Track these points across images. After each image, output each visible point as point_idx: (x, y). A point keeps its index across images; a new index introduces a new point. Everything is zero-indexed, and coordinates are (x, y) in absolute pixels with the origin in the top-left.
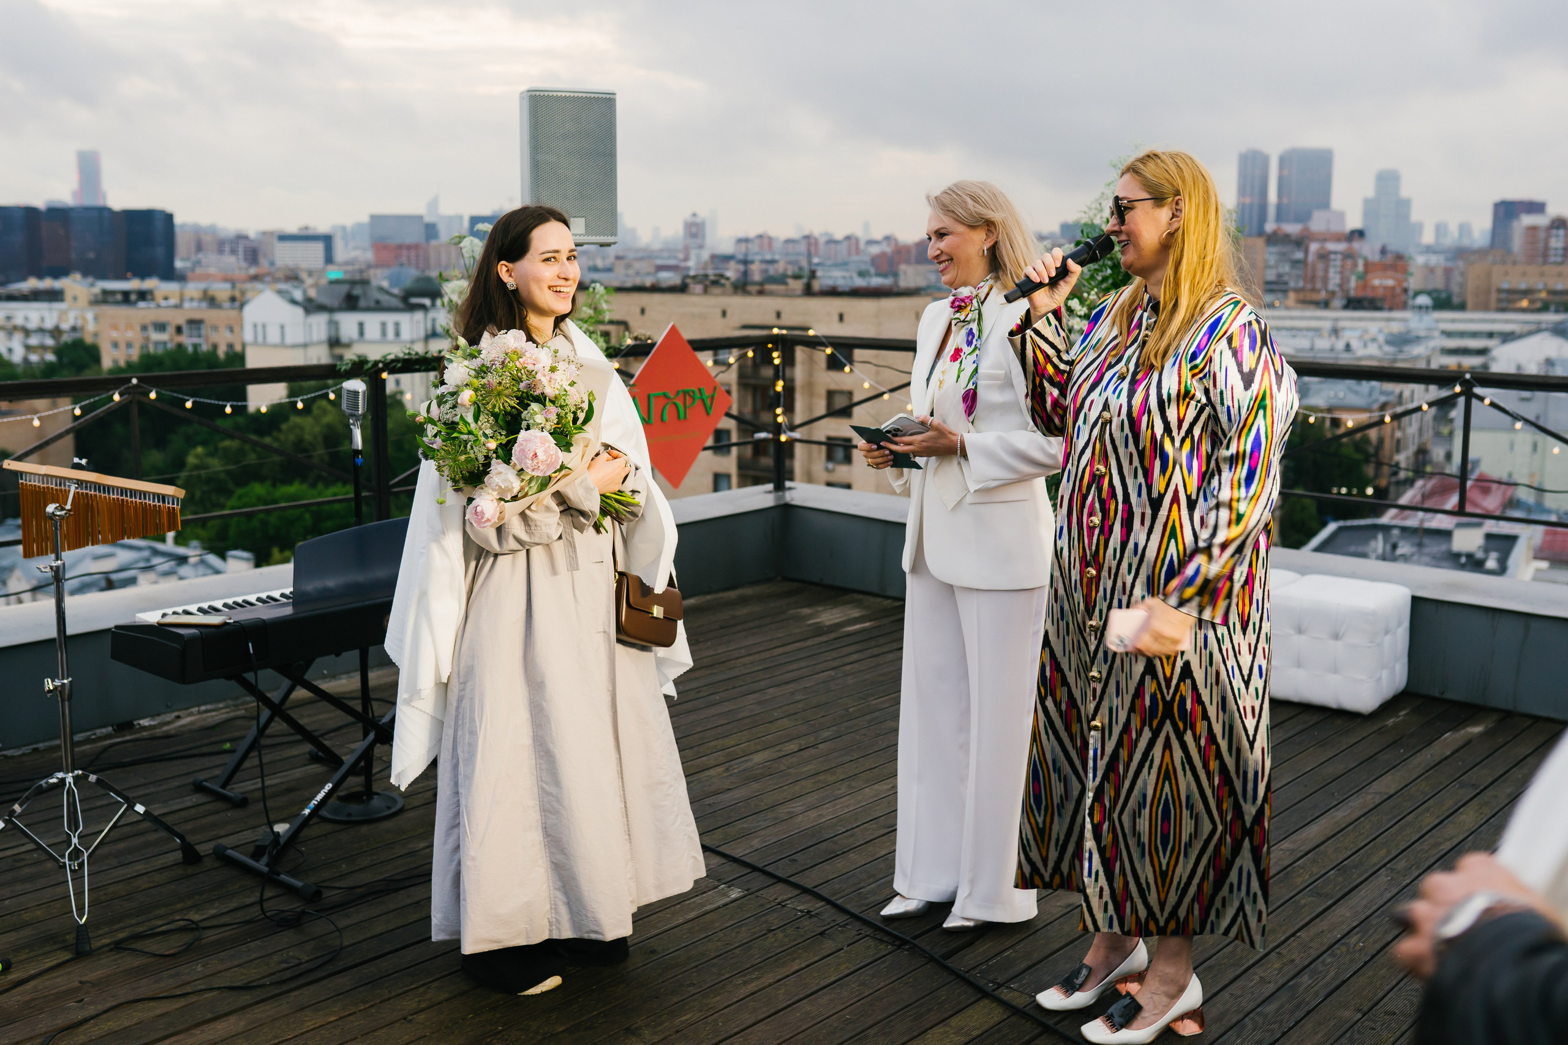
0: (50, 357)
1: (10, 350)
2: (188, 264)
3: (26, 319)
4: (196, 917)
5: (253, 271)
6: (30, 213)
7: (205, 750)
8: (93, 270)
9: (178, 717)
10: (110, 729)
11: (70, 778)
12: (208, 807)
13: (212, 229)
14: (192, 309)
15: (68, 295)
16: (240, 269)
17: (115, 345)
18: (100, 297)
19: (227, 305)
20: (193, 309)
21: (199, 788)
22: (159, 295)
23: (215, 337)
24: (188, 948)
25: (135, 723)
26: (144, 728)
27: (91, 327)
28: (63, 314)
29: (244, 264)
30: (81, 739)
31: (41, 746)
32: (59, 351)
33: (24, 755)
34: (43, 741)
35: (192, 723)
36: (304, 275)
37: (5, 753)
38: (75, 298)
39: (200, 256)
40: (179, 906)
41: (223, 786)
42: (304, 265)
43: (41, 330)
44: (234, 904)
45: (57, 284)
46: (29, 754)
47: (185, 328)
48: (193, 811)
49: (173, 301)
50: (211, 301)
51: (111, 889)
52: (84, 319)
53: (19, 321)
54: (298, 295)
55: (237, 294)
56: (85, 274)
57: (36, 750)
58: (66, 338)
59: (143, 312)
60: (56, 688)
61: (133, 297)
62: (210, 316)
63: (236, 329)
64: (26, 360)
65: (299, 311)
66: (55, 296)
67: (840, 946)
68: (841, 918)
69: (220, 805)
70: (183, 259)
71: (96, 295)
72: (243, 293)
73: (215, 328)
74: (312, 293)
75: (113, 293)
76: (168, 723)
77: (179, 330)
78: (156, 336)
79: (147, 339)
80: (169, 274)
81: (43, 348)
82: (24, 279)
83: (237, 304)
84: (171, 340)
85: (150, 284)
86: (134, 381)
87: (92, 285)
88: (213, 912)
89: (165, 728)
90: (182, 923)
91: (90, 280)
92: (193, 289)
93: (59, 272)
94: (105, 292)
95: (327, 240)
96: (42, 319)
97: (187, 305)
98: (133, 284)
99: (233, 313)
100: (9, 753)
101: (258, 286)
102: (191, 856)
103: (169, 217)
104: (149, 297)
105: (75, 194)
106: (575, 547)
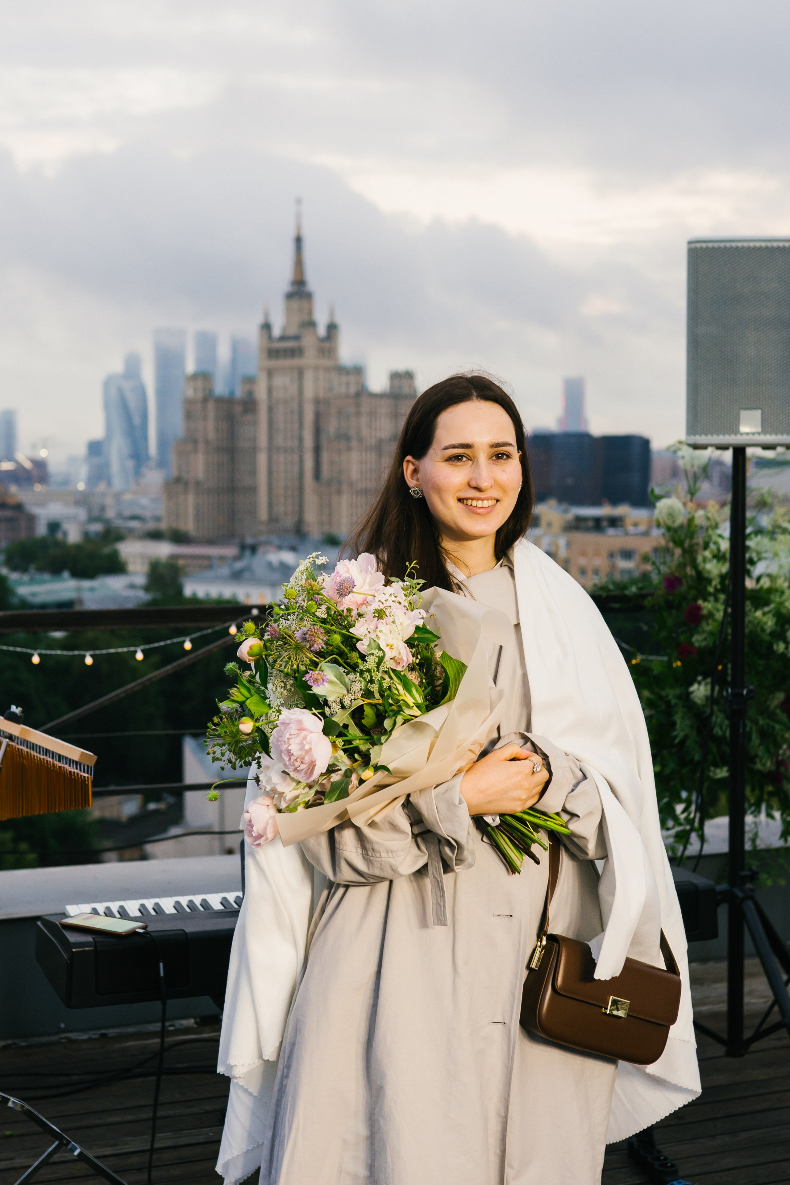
8: (567, 496)
10: (192, 1021)
18: (573, 524)
22: (629, 522)
27: (565, 554)
31: (112, 1032)
33: (90, 1040)
34: (113, 1027)
38: (549, 525)
46: (96, 1039)
47: (652, 557)
49: (642, 528)
52: (557, 546)
56: (560, 502)
57: (104, 1036)
59: (612, 539)
61: (605, 523)
70: (660, 484)
71: (569, 521)
75: (586, 519)
77: (645, 558)
78: (623, 564)
79: (613, 567)
80: (641, 499)
84: (638, 568)
85: (622, 510)
87: (566, 511)
91: (564, 506)
94: (577, 518)
98: (604, 511)
100: (73, 1036)
103: (646, 443)
104: (619, 523)
105: (561, 421)
106: (443, 890)
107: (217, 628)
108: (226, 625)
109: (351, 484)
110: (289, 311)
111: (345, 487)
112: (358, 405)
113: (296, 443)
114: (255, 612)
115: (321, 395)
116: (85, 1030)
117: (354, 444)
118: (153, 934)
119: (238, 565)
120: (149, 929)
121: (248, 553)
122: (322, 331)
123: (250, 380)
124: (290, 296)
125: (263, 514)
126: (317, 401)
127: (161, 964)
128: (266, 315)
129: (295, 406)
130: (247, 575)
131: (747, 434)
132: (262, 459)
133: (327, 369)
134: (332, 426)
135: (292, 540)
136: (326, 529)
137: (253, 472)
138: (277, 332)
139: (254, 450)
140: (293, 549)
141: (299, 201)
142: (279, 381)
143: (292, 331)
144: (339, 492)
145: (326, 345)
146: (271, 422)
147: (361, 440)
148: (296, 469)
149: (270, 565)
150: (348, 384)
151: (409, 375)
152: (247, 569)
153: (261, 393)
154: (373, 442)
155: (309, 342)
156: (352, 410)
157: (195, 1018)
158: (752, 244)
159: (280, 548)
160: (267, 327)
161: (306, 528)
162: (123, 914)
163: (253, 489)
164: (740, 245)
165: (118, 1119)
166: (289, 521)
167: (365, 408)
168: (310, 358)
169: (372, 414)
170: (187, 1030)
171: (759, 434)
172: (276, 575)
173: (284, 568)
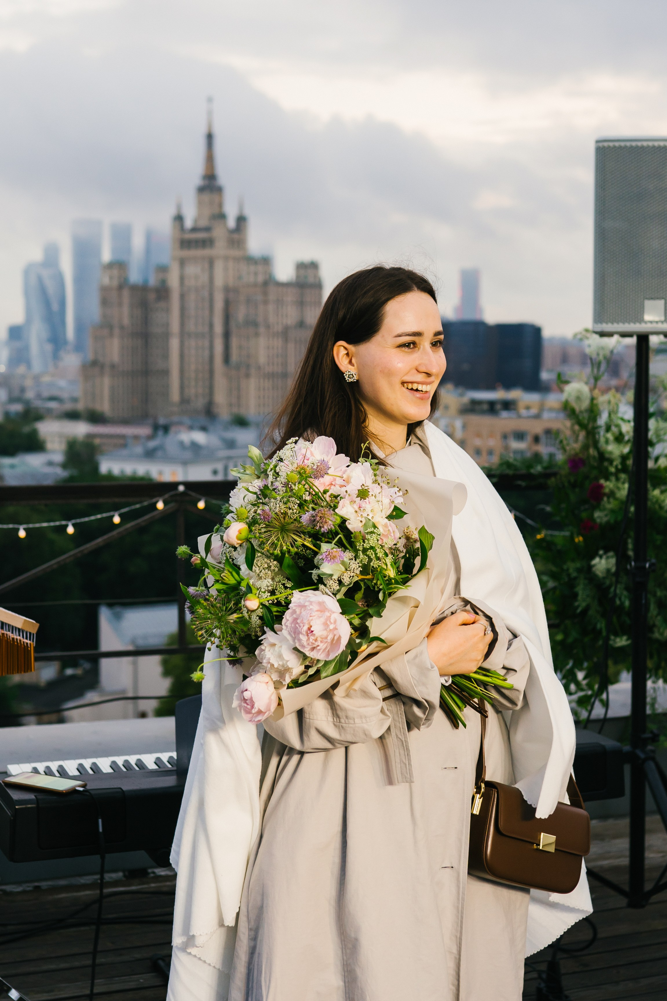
2: (550, 375)
8: (465, 380)
10: (121, 874)
14: (550, 419)
17: (479, 453)
18: (469, 407)
20: (552, 419)
22: (521, 405)
25: (150, 871)
27: (461, 436)
30: (88, 882)
31: (44, 884)
33: (24, 892)
34: (46, 880)
37: (4, 887)
38: (447, 408)
39: (565, 367)
46: (30, 891)
47: (543, 439)
49: (534, 411)
52: (453, 427)
57: (37, 888)
59: (506, 422)
61: (498, 407)
70: (550, 371)
71: (466, 404)
75: (480, 402)
77: (536, 439)
78: (516, 445)
79: (507, 448)
80: (534, 385)
84: (530, 449)
85: (515, 394)
87: (462, 395)
91: (460, 390)
92: (553, 399)
94: (473, 402)
97: (546, 415)
100: (8, 888)
103: (538, 331)
104: (512, 407)
105: (458, 309)
106: (408, 749)
107: (145, 504)
108: (154, 500)
109: (259, 368)
110: (200, 204)
111: (253, 371)
112: (265, 294)
113: (206, 329)
114: (181, 488)
115: (231, 283)
116: (19, 883)
117: (262, 330)
118: (92, 792)
119: (152, 444)
120: (88, 787)
121: (160, 433)
122: (231, 223)
123: (163, 269)
124: (201, 190)
125: (175, 396)
126: (227, 289)
127: (100, 821)
128: (179, 207)
129: (206, 294)
130: (159, 453)
131: (651, 322)
132: (175, 344)
133: (237, 260)
134: (241, 313)
135: (203, 420)
136: (235, 410)
137: (166, 356)
138: (189, 223)
139: (167, 336)
140: (204, 429)
141: (210, 100)
142: (191, 270)
143: (203, 223)
144: (248, 376)
145: (236, 236)
146: (183, 309)
147: (268, 327)
148: (207, 353)
149: (181, 444)
150: (256, 274)
151: (314, 266)
152: (160, 448)
153: (174, 281)
154: (280, 328)
155: (219, 233)
156: (259, 298)
157: (123, 871)
158: (656, 144)
159: (191, 428)
160: (179, 219)
161: (216, 410)
162: (63, 773)
163: (166, 373)
164: (645, 144)
165: (53, 967)
166: (200, 403)
167: (272, 297)
168: (220, 249)
169: (279, 302)
170: (116, 883)
171: (662, 322)
172: (188, 455)
173: (195, 447)
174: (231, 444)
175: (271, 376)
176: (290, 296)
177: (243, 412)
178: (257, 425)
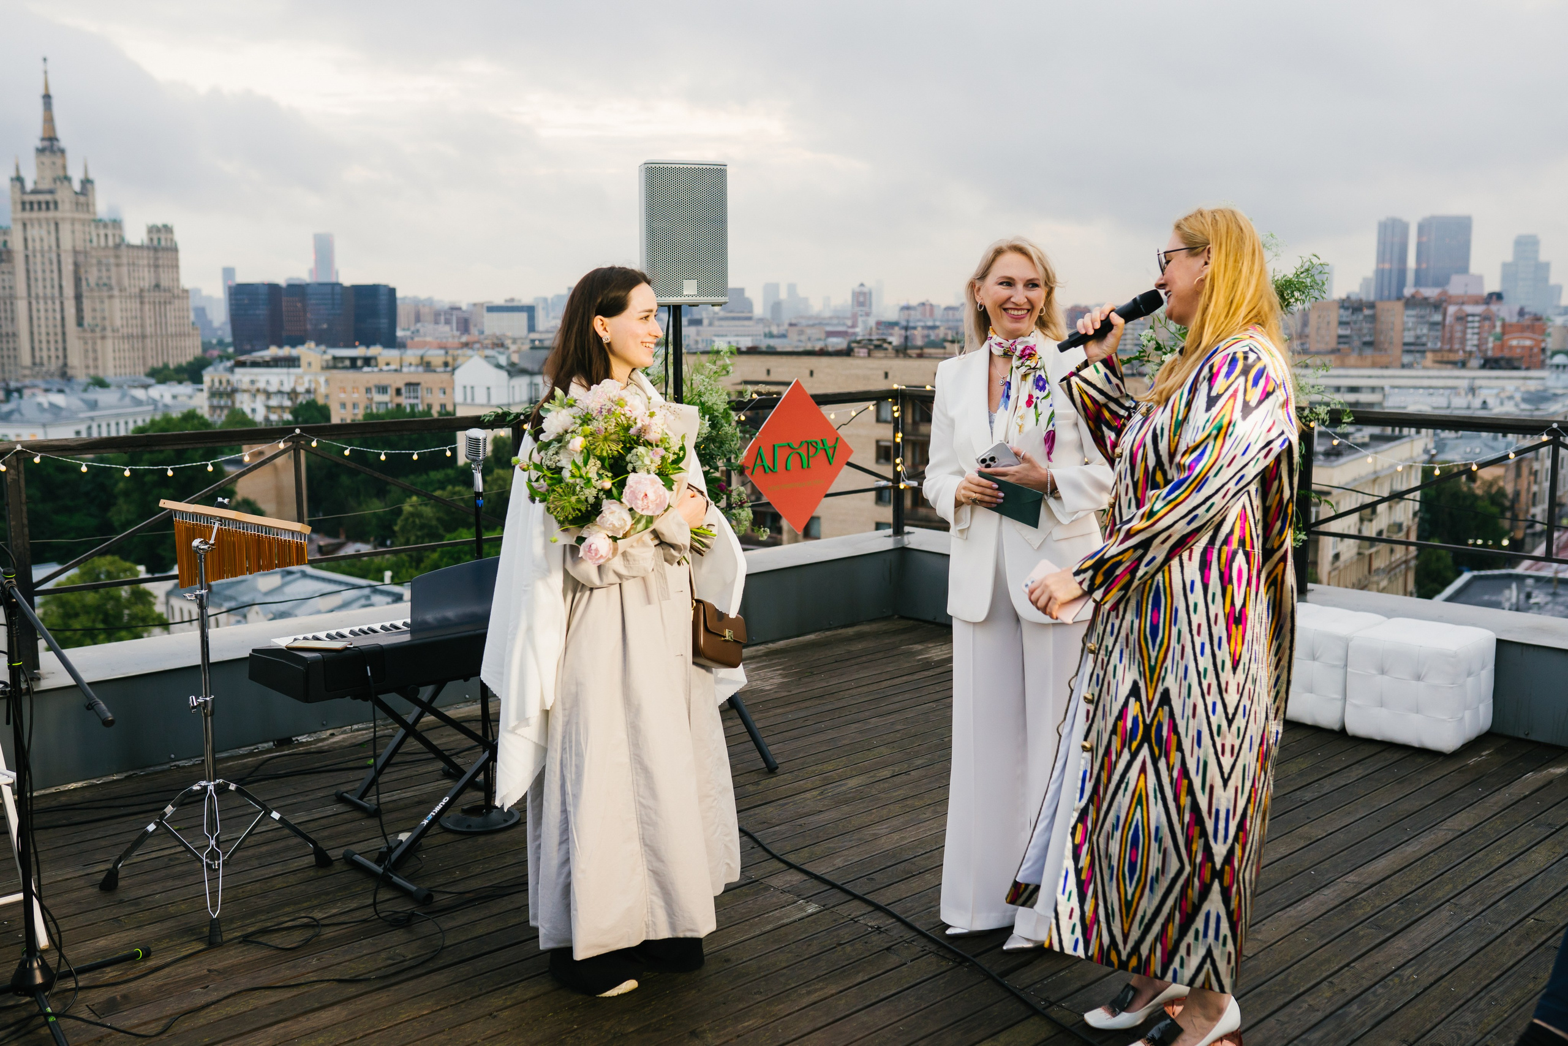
0: (288, 417)
1: (254, 410)
2: (408, 333)
3: (268, 382)
4: (318, 915)
5: (464, 339)
6: (273, 288)
7: (351, 764)
8: (325, 339)
9: (333, 735)
10: (271, 743)
11: (211, 787)
12: (345, 816)
13: (430, 301)
14: (410, 373)
15: (303, 362)
16: (453, 337)
17: (343, 405)
18: (331, 363)
19: (441, 369)
20: (412, 374)
21: (341, 799)
22: (381, 361)
23: (429, 399)
24: (306, 943)
25: (294, 739)
26: (302, 744)
27: (323, 390)
28: (299, 377)
29: (458, 333)
32: (295, 412)
35: (344, 740)
36: (508, 342)
38: (310, 364)
39: (419, 325)
40: (305, 905)
41: (361, 798)
42: (509, 334)
43: (280, 392)
44: (354, 905)
45: (294, 352)
47: (403, 391)
48: (332, 819)
49: (393, 367)
50: (428, 366)
51: (249, 887)
52: (317, 382)
53: (261, 385)
54: (503, 360)
55: (450, 359)
56: (318, 344)
58: (301, 399)
59: (368, 377)
60: (200, 704)
61: (359, 363)
62: (426, 379)
63: (447, 391)
64: (267, 419)
65: (504, 374)
66: (292, 362)
67: (903, 961)
68: (909, 935)
69: (356, 814)
70: (404, 330)
71: (327, 361)
72: (455, 359)
73: (430, 390)
74: (515, 358)
75: (342, 359)
76: (324, 739)
77: (398, 392)
78: (378, 398)
79: (371, 400)
80: (391, 342)
81: (282, 408)
82: (267, 348)
83: (449, 369)
84: (391, 401)
85: (374, 351)
86: (298, 431)
87: (325, 352)
88: (334, 911)
89: (320, 744)
90: (305, 920)
91: (323, 348)
92: (411, 355)
93: (297, 341)
94: (335, 358)
95: (530, 310)
96: (282, 383)
97: (405, 370)
98: (360, 351)
99: (446, 376)
101: (469, 352)
102: (323, 860)
103: (392, 292)
104: (373, 362)
105: (311, 272)
106: (666, 579)
109: (115, 330)
110: (41, 165)
111: (109, 333)
112: (117, 257)
113: (56, 292)
115: (80, 246)
117: (116, 292)
119: (6, 408)
121: (16, 395)
122: (77, 186)
124: (41, 151)
125: (26, 359)
126: (76, 252)
127: (368, 668)
128: (18, 168)
129: (53, 256)
130: (16, 416)
132: (21, 306)
133: (83, 222)
134: (92, 276)
135: (58, 382)
136: (92, 372)
137: (13, 320)
138: (29, 186)
139: (12, 299)
140: (61, 391)
141: (45, 60)
142: (34, 232)
143: (45, 185)
144: (103, 338)
145: (82, 199)
146: (28, 272)
147: (122, 289)
148: (58, 316)
149: (40, 405)
150: (106, 236)
151: (168, 229)
152: (18, 410)
153: (16, 243)
154: (134, 291)
155: (63, 195)
156: (112, 260)
159: (47, 390)
160: (19, 179)
161: (70, 372)
163: (15, 336)
166: (54, 366)
167: (124, 260)
168: (66, 210)
169: (133, 265)
172: (47, 417)
173: (54, 408)
174: (93, 405)
175: (130, 337)
176: (144, 259)
177: (101, 374)
178: (120, 386)
